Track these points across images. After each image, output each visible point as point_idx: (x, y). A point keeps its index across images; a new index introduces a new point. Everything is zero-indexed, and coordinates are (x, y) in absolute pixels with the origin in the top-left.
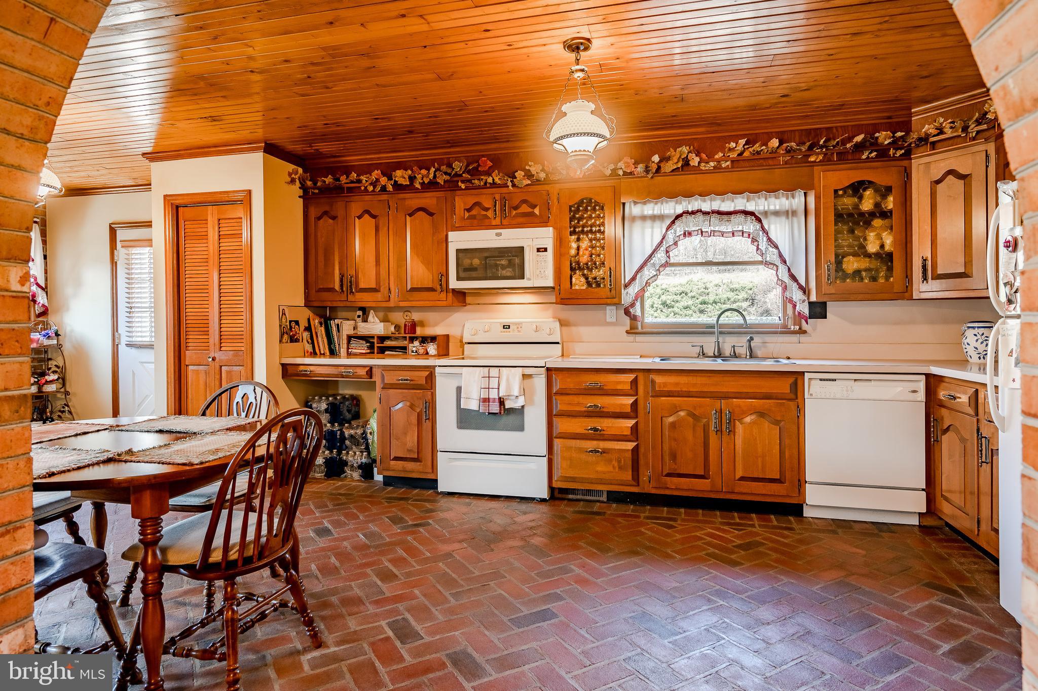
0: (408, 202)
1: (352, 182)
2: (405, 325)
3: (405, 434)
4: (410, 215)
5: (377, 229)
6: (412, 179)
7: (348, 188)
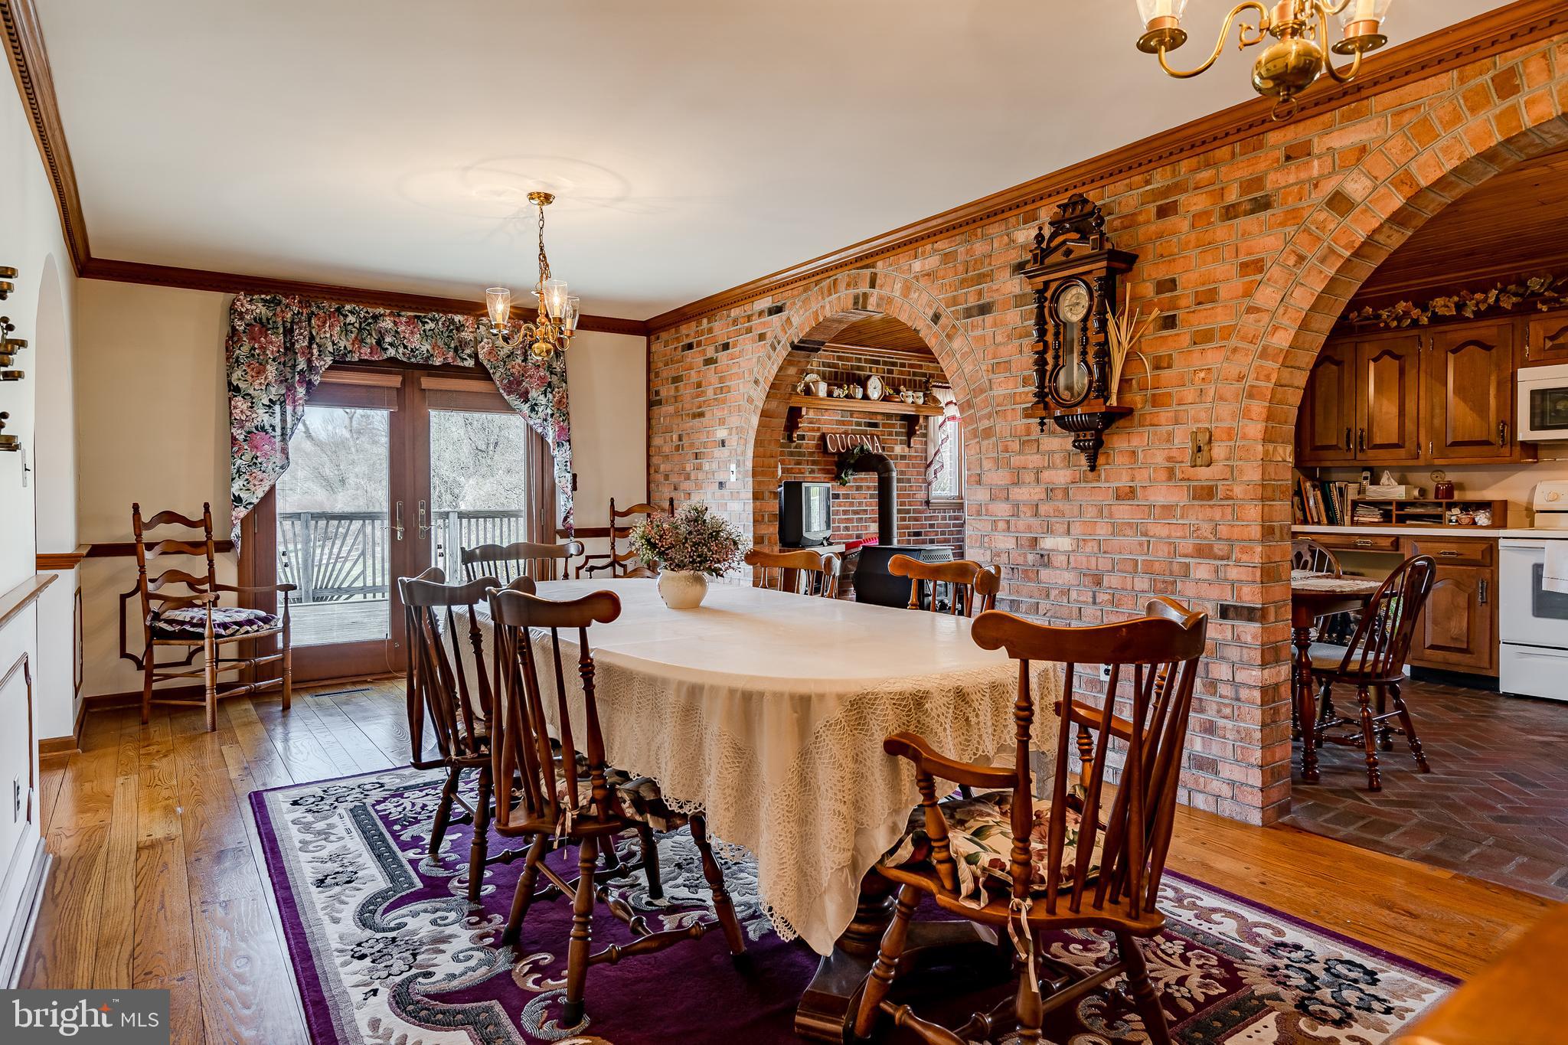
0: (1449, 336)
1: (1367, 318)
2: (1437, 489)
3: (1449, 619)
4: (1454, 352)
5: (1402, 372)
6: (1460, 307)
7: (1361, 327)
